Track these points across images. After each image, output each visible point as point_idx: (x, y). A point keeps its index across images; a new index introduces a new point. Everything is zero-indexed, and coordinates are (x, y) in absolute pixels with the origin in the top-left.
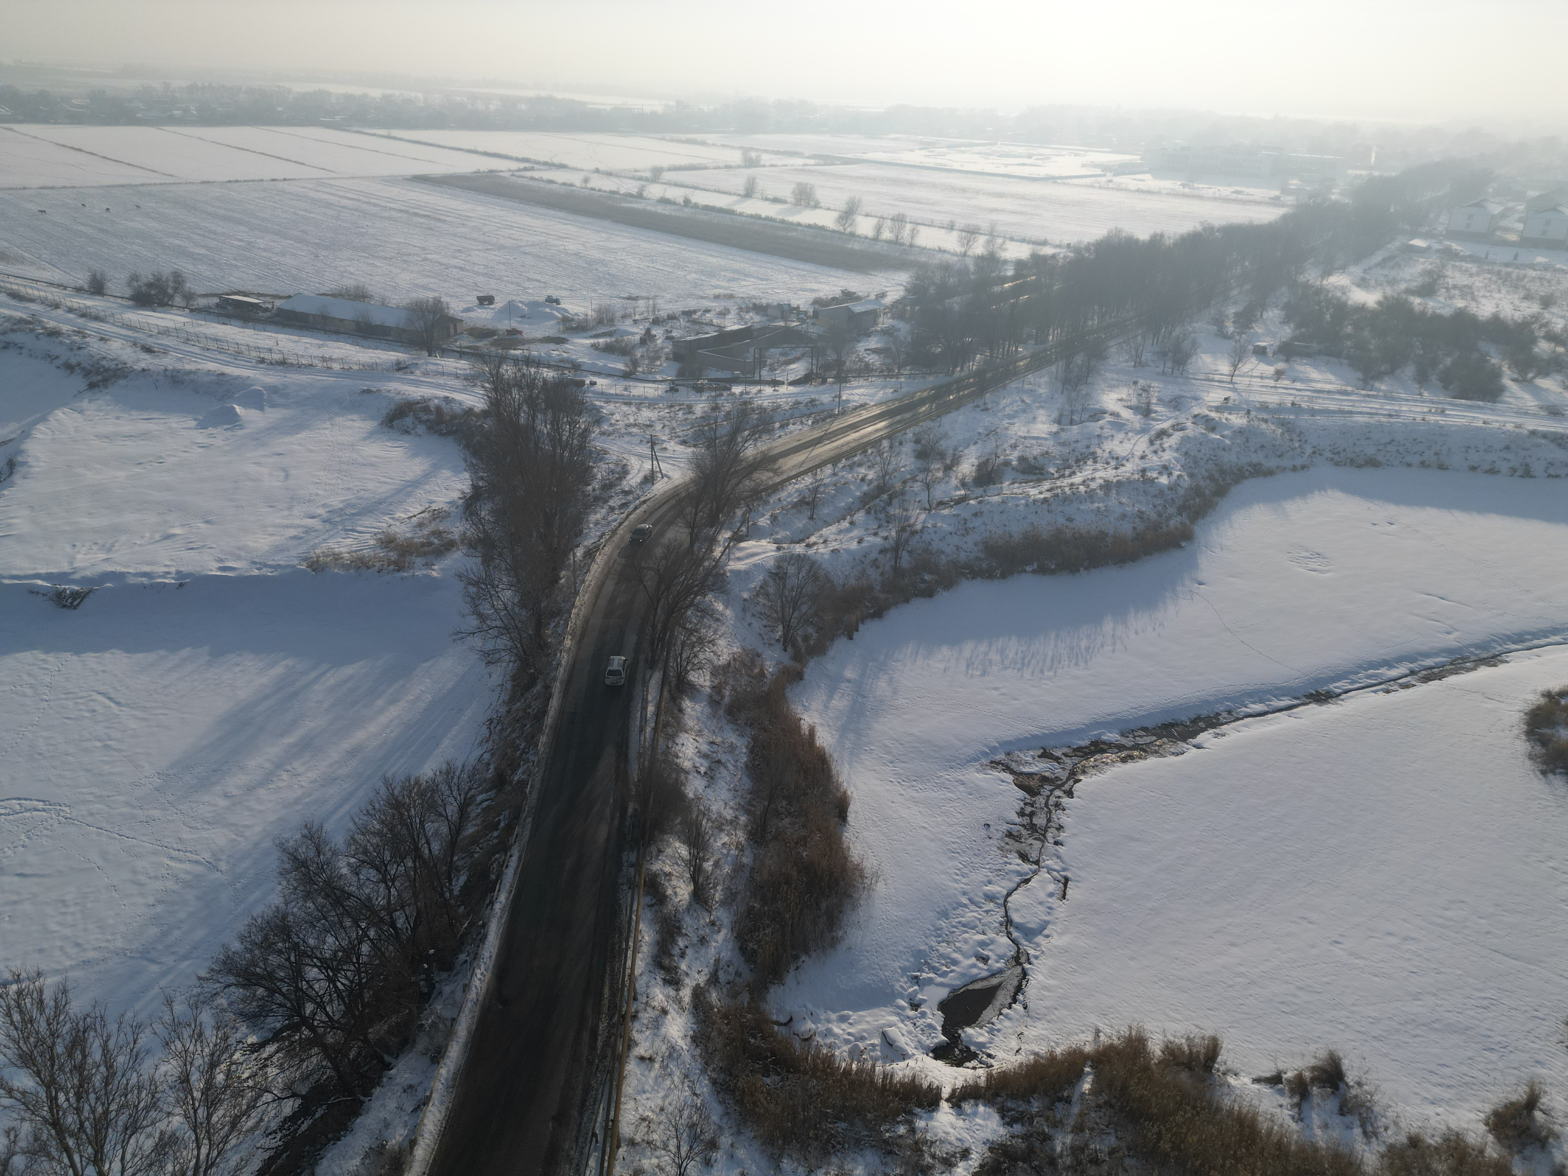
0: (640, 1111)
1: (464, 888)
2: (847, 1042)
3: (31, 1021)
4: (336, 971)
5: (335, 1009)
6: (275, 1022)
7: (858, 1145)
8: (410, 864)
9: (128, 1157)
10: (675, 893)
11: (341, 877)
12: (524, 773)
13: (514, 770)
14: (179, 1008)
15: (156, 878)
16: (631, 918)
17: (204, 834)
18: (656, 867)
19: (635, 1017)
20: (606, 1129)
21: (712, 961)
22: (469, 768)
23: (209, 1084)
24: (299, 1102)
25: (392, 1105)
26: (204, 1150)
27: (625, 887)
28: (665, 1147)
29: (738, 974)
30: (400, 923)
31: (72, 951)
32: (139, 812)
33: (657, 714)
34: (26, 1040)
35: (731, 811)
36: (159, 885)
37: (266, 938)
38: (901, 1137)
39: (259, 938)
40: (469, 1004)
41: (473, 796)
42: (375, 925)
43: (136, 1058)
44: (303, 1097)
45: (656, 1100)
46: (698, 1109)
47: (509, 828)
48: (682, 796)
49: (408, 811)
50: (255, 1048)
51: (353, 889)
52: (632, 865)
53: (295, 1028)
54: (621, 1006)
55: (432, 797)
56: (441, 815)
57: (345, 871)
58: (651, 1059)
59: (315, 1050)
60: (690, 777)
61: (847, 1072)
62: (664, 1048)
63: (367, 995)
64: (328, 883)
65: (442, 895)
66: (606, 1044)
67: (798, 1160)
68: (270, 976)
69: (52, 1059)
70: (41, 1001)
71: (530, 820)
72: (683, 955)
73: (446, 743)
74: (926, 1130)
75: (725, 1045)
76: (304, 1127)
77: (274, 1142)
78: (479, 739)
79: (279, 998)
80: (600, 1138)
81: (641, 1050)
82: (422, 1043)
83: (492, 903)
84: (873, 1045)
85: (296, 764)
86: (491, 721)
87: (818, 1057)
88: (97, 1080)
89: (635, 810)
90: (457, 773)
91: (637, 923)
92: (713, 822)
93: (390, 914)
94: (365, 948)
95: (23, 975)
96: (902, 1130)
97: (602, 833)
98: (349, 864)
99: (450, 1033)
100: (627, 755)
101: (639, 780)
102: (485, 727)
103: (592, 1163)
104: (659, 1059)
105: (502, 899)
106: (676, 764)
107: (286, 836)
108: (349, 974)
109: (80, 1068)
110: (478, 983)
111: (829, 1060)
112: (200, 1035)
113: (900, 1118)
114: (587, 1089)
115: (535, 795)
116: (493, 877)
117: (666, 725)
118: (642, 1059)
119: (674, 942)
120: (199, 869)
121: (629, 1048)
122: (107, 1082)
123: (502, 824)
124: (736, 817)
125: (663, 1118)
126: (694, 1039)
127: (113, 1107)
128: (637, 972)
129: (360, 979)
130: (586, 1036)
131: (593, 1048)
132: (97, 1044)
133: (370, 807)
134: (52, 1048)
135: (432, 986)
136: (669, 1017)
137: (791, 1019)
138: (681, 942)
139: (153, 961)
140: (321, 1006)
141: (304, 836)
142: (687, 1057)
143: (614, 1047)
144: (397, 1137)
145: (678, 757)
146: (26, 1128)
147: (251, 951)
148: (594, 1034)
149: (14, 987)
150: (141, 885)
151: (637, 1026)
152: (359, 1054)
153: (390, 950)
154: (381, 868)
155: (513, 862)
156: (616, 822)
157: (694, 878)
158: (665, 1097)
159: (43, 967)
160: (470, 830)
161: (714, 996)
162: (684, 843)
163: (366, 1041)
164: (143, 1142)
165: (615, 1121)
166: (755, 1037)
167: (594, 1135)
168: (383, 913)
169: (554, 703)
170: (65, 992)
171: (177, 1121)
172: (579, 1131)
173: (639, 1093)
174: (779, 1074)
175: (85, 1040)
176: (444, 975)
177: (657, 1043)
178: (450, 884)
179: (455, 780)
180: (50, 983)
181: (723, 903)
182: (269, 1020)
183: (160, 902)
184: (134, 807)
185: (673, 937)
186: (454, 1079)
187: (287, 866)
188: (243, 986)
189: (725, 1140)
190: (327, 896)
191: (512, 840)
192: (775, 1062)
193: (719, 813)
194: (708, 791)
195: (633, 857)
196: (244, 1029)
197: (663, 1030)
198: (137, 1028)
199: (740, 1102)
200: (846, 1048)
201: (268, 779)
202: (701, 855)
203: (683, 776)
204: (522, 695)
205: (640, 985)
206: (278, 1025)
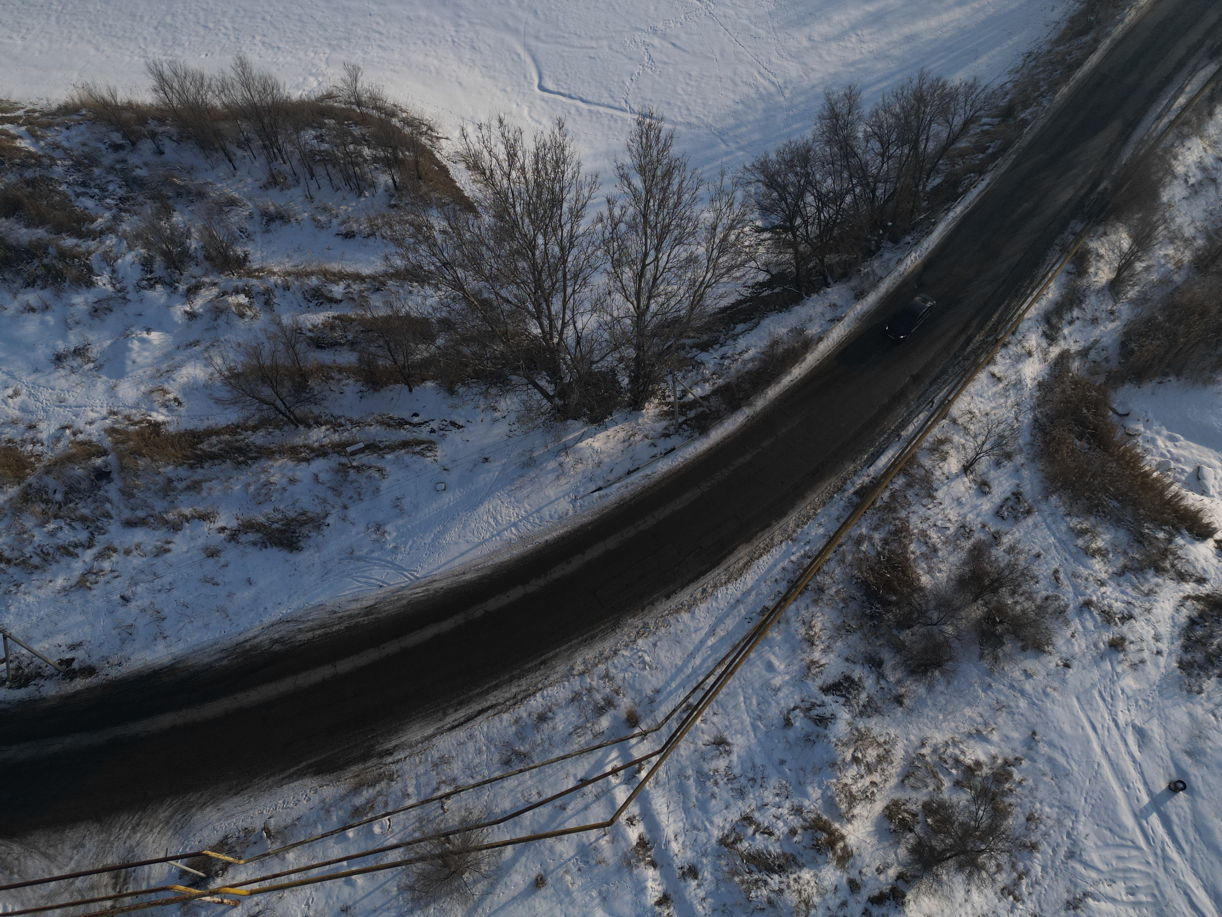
0: (972, 406)
1: (936, 189)
2: (1162, 455)
3: (650, 147)
4: (824, 204)
5: (813, 230)
6: (776, 219)
7: (1118, 522)
8: (906, 151)
9: (672, 256)
10: (1096, 274)
11: (856, 138)
12: (1031, 114)
13: (1025, 108)
14: (727, 181)
15: (746, 83)
16: (1047, 274)
17: (785, 64)
18: (1094, 245)
19: (1005, 345)
20: (942, 403)
21: (1092, 340)
22: (989, 90)
23: (725, 239)
24: (768, 277)
25: (819, 309)
26: (709, 275)
27: (1058, 248)
28: (975, 437)
29: (1107, 360)
30: (879, 192)
31: (685, 112)
32: (753, 27)
33: (1184, 108)
34: (645, 157)
35: (1192, 231)
36: (745, 89)
37: (792, 160)
38: (1157, 538)
39: (788, 157)
40: (896, 274)
41: (981, 116)
42: (862, 185)
43: (694, 199)
44: (772, 276)
45: (987, 407)
46: (1012, 429)
47: (994, 157)
48: (1155, 195)
49: (926, 107)
50: (760, 230)
51: (860, 151)
52: (1074, 234)
53: (786, 230)
54: (1000, 333)
55: (949, 102)
56: (948, 122)
57: (860, 135)
58: (999, 380)
59: (791, 250)
60: (1176, 182)
61: (1147, 475)
62: (1014, 377)
63: (836, 232)
64: (846, 139)
65: (917, 186)
66: (974, 352)
67: (1064, 503)
68: (784, 187)
69: (654, 176)
70: (658, 137)
71: (1014, 156)
72: (1071, 323)
73: (983, 60)
74: (1181, 547)
75: (1061, 402)
76: (765, 293)
77: (747, 293)
78: (1012, 67)
79: (784, 205)
80: (935, 406)
81: (996, 369)
82: (854, 282)
83: (949, 210)
84: (1183, 471)
85: (866, 32)
86: (1030, 54)
87: (1130, 451)
88: (671, 201)
89: (1106, 189)
90: (978, 91)
91: (1050, 280)
92: (1169, 232)
93: (875, 183)
94: (848, 199)
95: (655, 115)
96: (1161, 535)
97: (1065, 195)
98: (865, 131)
99: (874, 286)
100: (1129, 135)
101: (1125, 164)
102: (1022, 58)
103: (922, 416)
104: (1005, 382)
105: (958, 210)
106: (1170, 166)
107: (835, 89)
108: (831, 211)
109: (664, 190)
110: (909, 262)
111: (1137, 459)
112: (732, 204)
113: (1166, 528)
114: (944, 372)
115: (1029, 138)
116: (960, 190)
117: (1186, 123)
118: (993, 375)
119: (1071, 310)
120: (772, 89)
121: (988, 363)
122: (676, 206)
123: (990, 151)
124: (1194, 238)
125: (984, 420)
126: (1040, 385)
127: (674, 223)
128: (1027, 316)
129: (836, 218)
130: (963, 338)
131: (963, 348)
132: (677, 180)
133: (899, 92)
134: (656, 169)
135: (878, 248)
136: (1031, 359)
137: (1127, 415)
138: (1076, 313)
139: (724, 142)
140: (806, 223)
141: (845, 95)
142: (1026, 393)
143: (978, 357)
144: (813, 330)
145: (1176, 158)
146: (631, 210)
147: (780, 164)
148: (969, 341)
149: (648, 120)
150: (736, 84)
151: (1003, 352)
152: (814, 267)
153: (864, 209)
154: (885, 145)
155: (982, 186)
156: (1083, 191)
157: (1120, 270)
158: (995, 408)
159: (666, 115)
160: (963, 144)
161: (1075, 365)
162: (1131, 237)
163: (822, 261)
164: (682, 252)
165: (951, 402)
166: (1089, 411)
167: (932, 401)
168: (871, 180)
169: (1094, 59)
170: (671, 137)
171: (701, 250)
172: (924, 393)
173: (977, 395)
174: (1089, 444)
175: (672, 174)
176: (890, 245)
177: (1011, 371)
178: (927, 179)
179: (973, 96)
180: (666, 126)
181: (1132, 302)
182: (773, 216)
183: (743, 103)
184: (751, 22)
185: (1072, 305)
186: (863, 316)
187: (825, 113)
188: (767, 186)
189: (1019, 459)
190: (841, 148)
191: (990, 167)
192: (1092, 435)
193: (1180, 227)
194: (1184, 203)
195: (1079, 228)
196: (757, 214)
197: (1021, 366)
198: (700, 182)
199: (1047, 444)
200: (1158, 459)
201: (841, 36)
202: (1139, 254)
203: (1169, 178)
204: (1070, 39)
205: (1023, 326)
206: (776, 222)
